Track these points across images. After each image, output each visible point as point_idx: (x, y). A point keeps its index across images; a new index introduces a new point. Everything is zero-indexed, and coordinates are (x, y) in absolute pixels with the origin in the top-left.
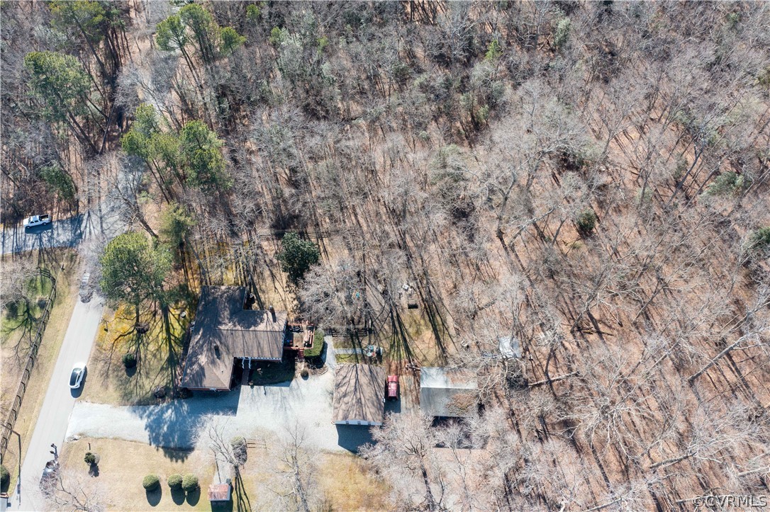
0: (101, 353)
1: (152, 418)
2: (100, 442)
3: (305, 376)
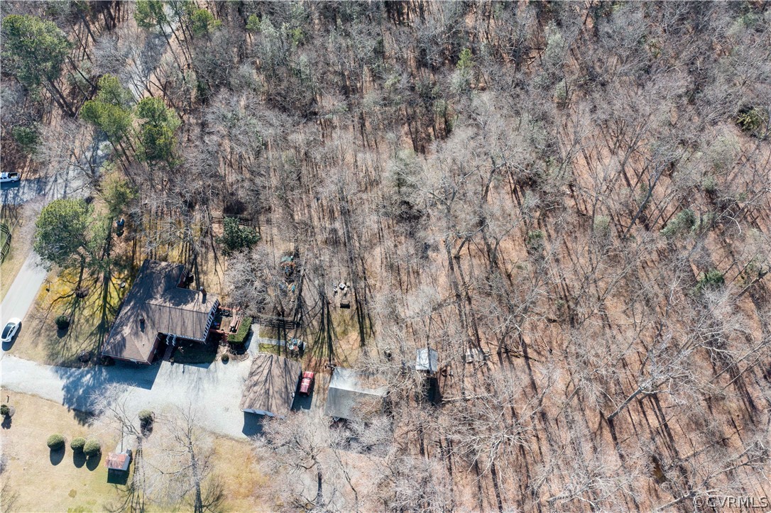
0: (38, 311)
1: (71, 379)
2: (18, 397)
3: (225, 360)
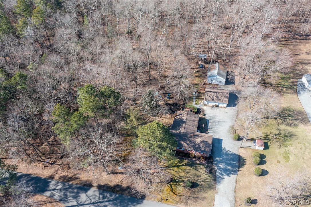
2: (238, 200)
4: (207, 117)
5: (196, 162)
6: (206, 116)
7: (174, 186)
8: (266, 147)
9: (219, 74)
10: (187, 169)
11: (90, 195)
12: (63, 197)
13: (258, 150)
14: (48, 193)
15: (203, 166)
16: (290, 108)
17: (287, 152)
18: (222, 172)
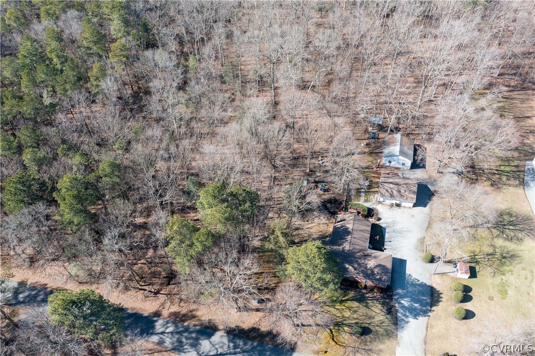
1: (408, 314)
4: (382, 223)
5: (368, 295)
6: (380, 221)
7: (336, 332)
8: (473, 274)
9: (402, 153)
10: (354, 306)
11: (216, 343)
12: (176, 344)
13: (460, 279)
14: (155, 338)
15: (378, 302)
16: (511, 211)
17: (504, 283)
18: (405, 312)
